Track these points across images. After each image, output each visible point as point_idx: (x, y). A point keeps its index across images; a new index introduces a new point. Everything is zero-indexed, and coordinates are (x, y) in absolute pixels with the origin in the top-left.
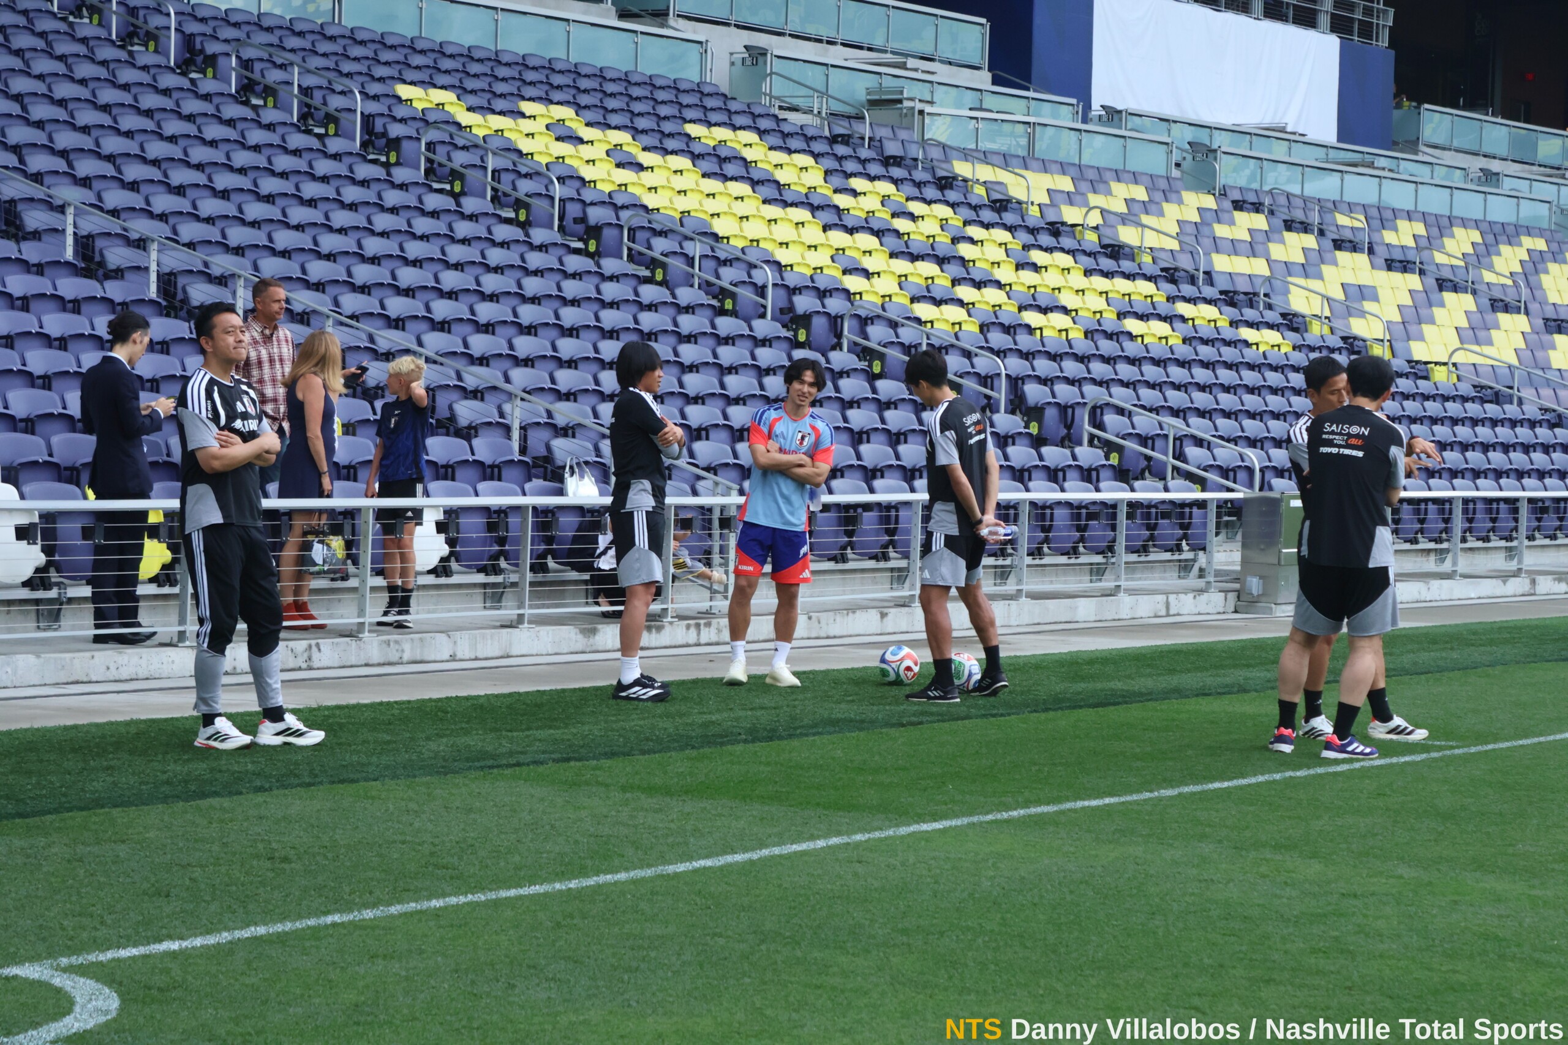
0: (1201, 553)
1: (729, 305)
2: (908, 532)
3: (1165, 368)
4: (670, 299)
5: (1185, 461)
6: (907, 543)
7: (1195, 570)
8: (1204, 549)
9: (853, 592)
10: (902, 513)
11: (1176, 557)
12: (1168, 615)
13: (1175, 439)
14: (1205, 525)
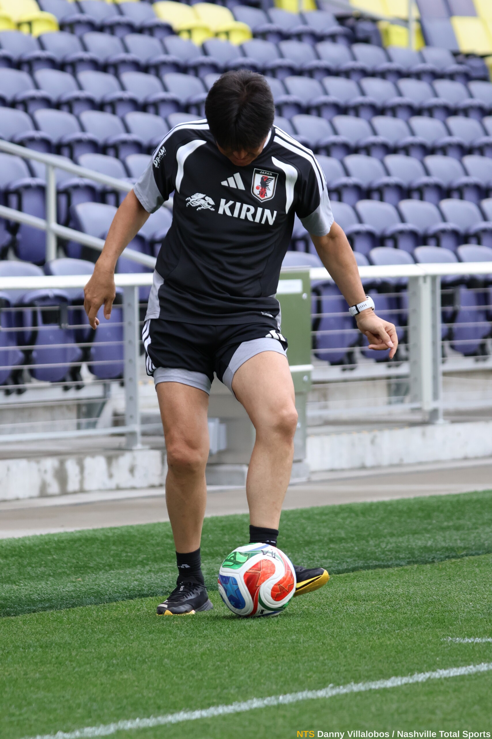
0: (115, 386)
3: (74, 74)
5: (78, 227)
7: (107, 414)
8: (120, 377)
11: (72, 394)
12: (64, 492)
13: (59, 193)
14: (120, 333)
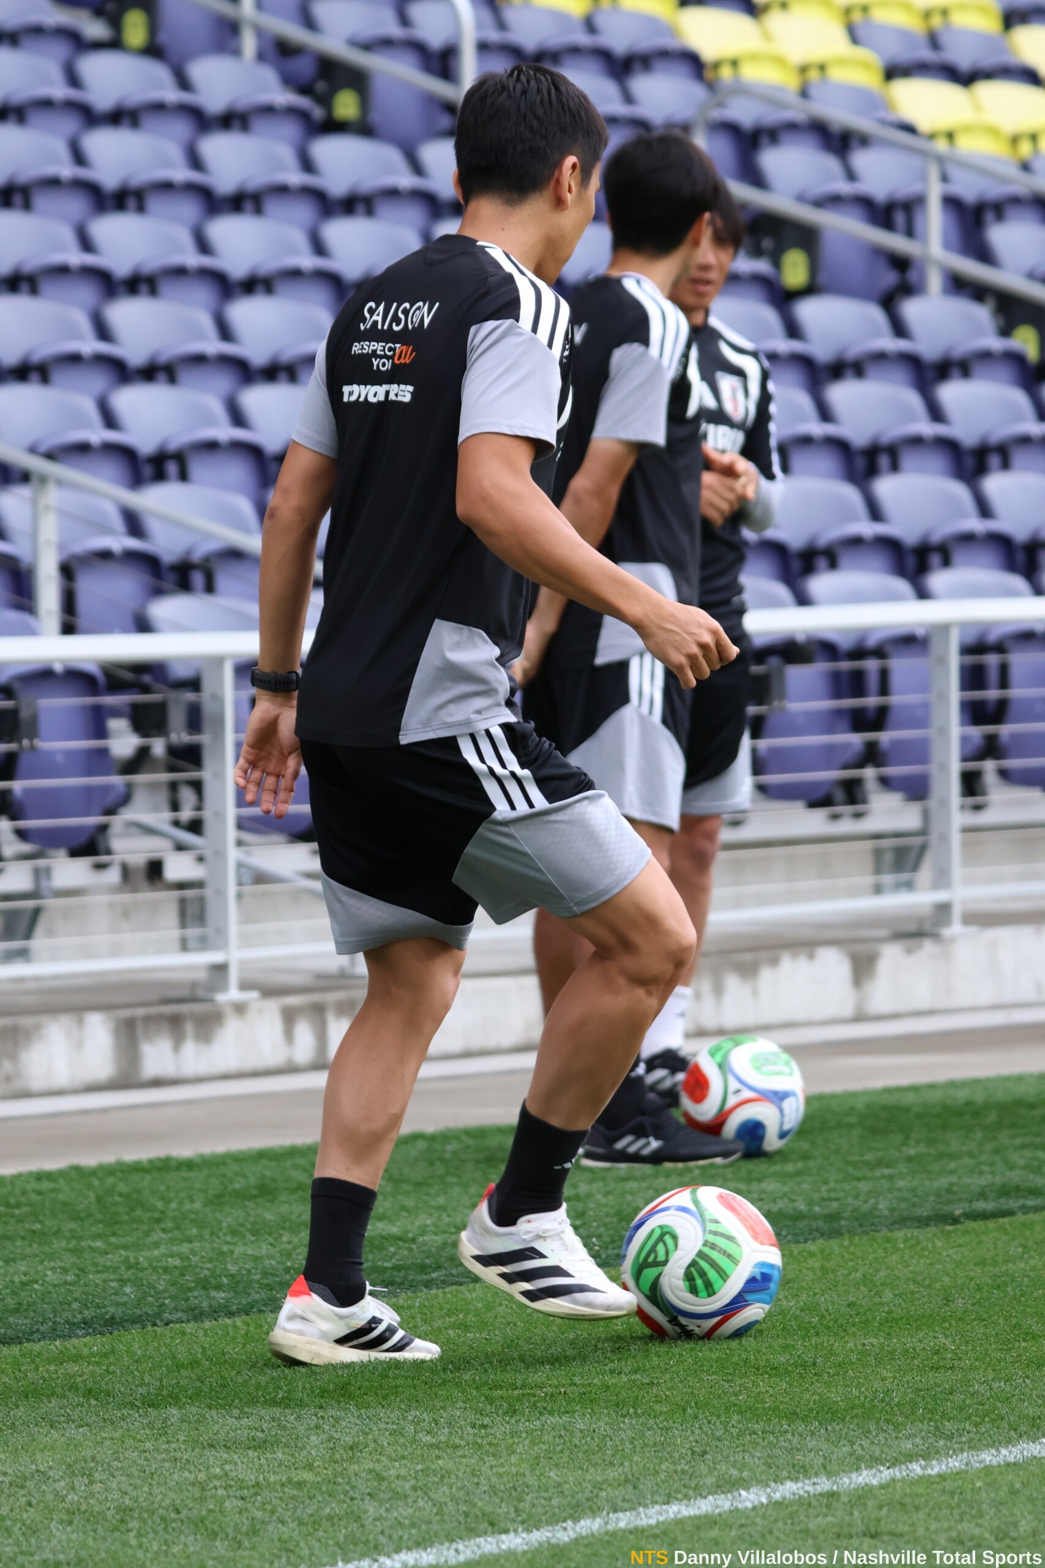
1: (346, 105)
2: (920, 718)
4: (172, 95)
6: (920, 752)
9: (763, 901)
10: (900, 666)
